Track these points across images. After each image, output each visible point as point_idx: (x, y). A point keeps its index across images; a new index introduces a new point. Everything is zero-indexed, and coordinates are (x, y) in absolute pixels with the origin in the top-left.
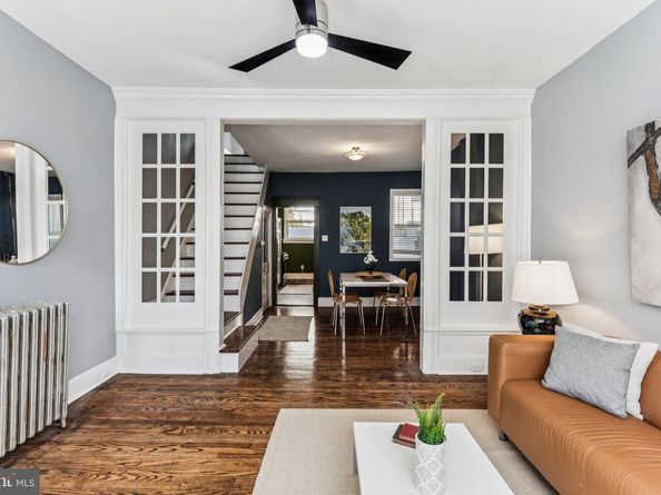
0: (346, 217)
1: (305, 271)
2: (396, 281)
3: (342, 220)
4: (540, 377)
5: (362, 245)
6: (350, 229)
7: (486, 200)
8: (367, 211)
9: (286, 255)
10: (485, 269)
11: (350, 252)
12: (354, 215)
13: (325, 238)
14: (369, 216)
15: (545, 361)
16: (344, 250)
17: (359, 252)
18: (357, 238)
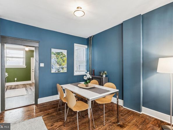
0: (55, 54)
3: (53, 55)
5: (63, 68)
6: (57, 60)
8: (65, 52)
9: (7, 74)
11: (57, 72)
12: (58, 53)
13: (42, 65)
14: (66, 54)
16: (53, 71)
17: (61, 72)
18: (60, 65)
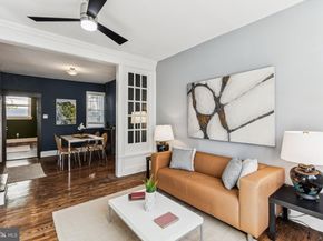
0: (60, 105)
1: (20, 137)
2: (96, 138)
3: (58, 106)
4: (169, 165)
5: (70, 120)
6: (63, 111)
7: (141, 102)
8: (73, 102)
10: (141, 129)
11: (63, 124)
12: (65, 104)
14: (75, 105)
15: (170, 159)
16: (59, 123)
17: (68, 124)
18: (67, 116)
